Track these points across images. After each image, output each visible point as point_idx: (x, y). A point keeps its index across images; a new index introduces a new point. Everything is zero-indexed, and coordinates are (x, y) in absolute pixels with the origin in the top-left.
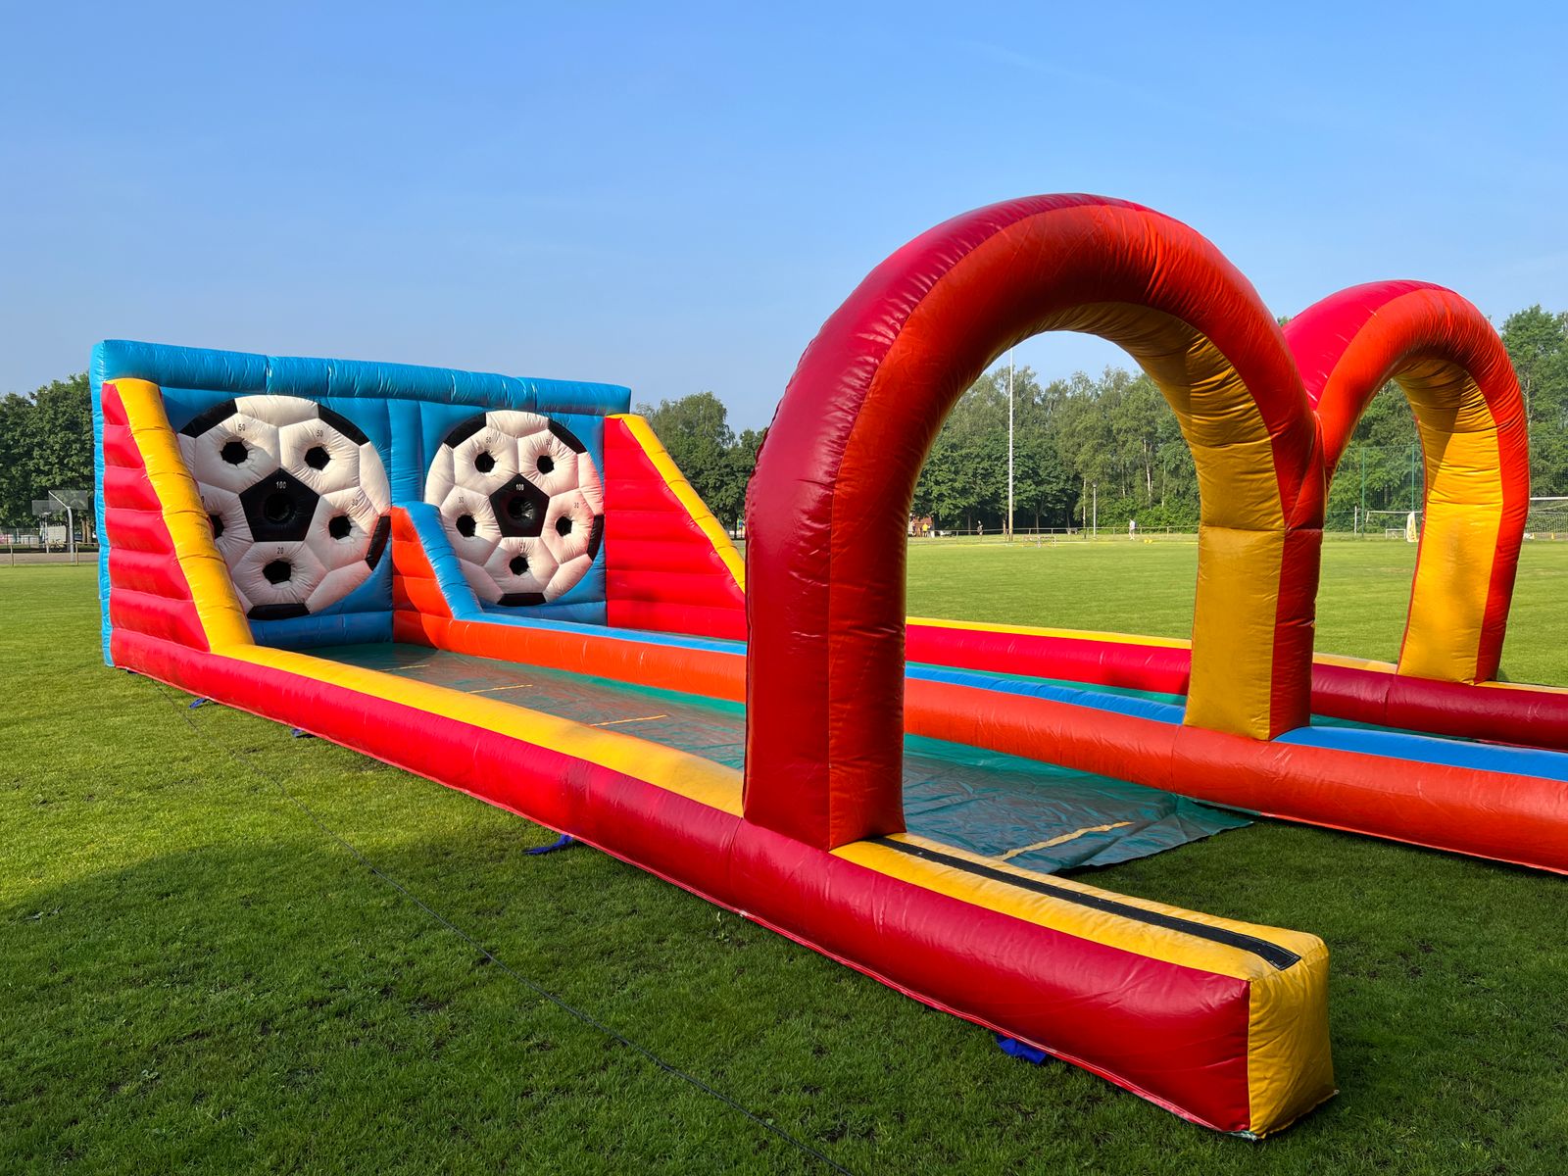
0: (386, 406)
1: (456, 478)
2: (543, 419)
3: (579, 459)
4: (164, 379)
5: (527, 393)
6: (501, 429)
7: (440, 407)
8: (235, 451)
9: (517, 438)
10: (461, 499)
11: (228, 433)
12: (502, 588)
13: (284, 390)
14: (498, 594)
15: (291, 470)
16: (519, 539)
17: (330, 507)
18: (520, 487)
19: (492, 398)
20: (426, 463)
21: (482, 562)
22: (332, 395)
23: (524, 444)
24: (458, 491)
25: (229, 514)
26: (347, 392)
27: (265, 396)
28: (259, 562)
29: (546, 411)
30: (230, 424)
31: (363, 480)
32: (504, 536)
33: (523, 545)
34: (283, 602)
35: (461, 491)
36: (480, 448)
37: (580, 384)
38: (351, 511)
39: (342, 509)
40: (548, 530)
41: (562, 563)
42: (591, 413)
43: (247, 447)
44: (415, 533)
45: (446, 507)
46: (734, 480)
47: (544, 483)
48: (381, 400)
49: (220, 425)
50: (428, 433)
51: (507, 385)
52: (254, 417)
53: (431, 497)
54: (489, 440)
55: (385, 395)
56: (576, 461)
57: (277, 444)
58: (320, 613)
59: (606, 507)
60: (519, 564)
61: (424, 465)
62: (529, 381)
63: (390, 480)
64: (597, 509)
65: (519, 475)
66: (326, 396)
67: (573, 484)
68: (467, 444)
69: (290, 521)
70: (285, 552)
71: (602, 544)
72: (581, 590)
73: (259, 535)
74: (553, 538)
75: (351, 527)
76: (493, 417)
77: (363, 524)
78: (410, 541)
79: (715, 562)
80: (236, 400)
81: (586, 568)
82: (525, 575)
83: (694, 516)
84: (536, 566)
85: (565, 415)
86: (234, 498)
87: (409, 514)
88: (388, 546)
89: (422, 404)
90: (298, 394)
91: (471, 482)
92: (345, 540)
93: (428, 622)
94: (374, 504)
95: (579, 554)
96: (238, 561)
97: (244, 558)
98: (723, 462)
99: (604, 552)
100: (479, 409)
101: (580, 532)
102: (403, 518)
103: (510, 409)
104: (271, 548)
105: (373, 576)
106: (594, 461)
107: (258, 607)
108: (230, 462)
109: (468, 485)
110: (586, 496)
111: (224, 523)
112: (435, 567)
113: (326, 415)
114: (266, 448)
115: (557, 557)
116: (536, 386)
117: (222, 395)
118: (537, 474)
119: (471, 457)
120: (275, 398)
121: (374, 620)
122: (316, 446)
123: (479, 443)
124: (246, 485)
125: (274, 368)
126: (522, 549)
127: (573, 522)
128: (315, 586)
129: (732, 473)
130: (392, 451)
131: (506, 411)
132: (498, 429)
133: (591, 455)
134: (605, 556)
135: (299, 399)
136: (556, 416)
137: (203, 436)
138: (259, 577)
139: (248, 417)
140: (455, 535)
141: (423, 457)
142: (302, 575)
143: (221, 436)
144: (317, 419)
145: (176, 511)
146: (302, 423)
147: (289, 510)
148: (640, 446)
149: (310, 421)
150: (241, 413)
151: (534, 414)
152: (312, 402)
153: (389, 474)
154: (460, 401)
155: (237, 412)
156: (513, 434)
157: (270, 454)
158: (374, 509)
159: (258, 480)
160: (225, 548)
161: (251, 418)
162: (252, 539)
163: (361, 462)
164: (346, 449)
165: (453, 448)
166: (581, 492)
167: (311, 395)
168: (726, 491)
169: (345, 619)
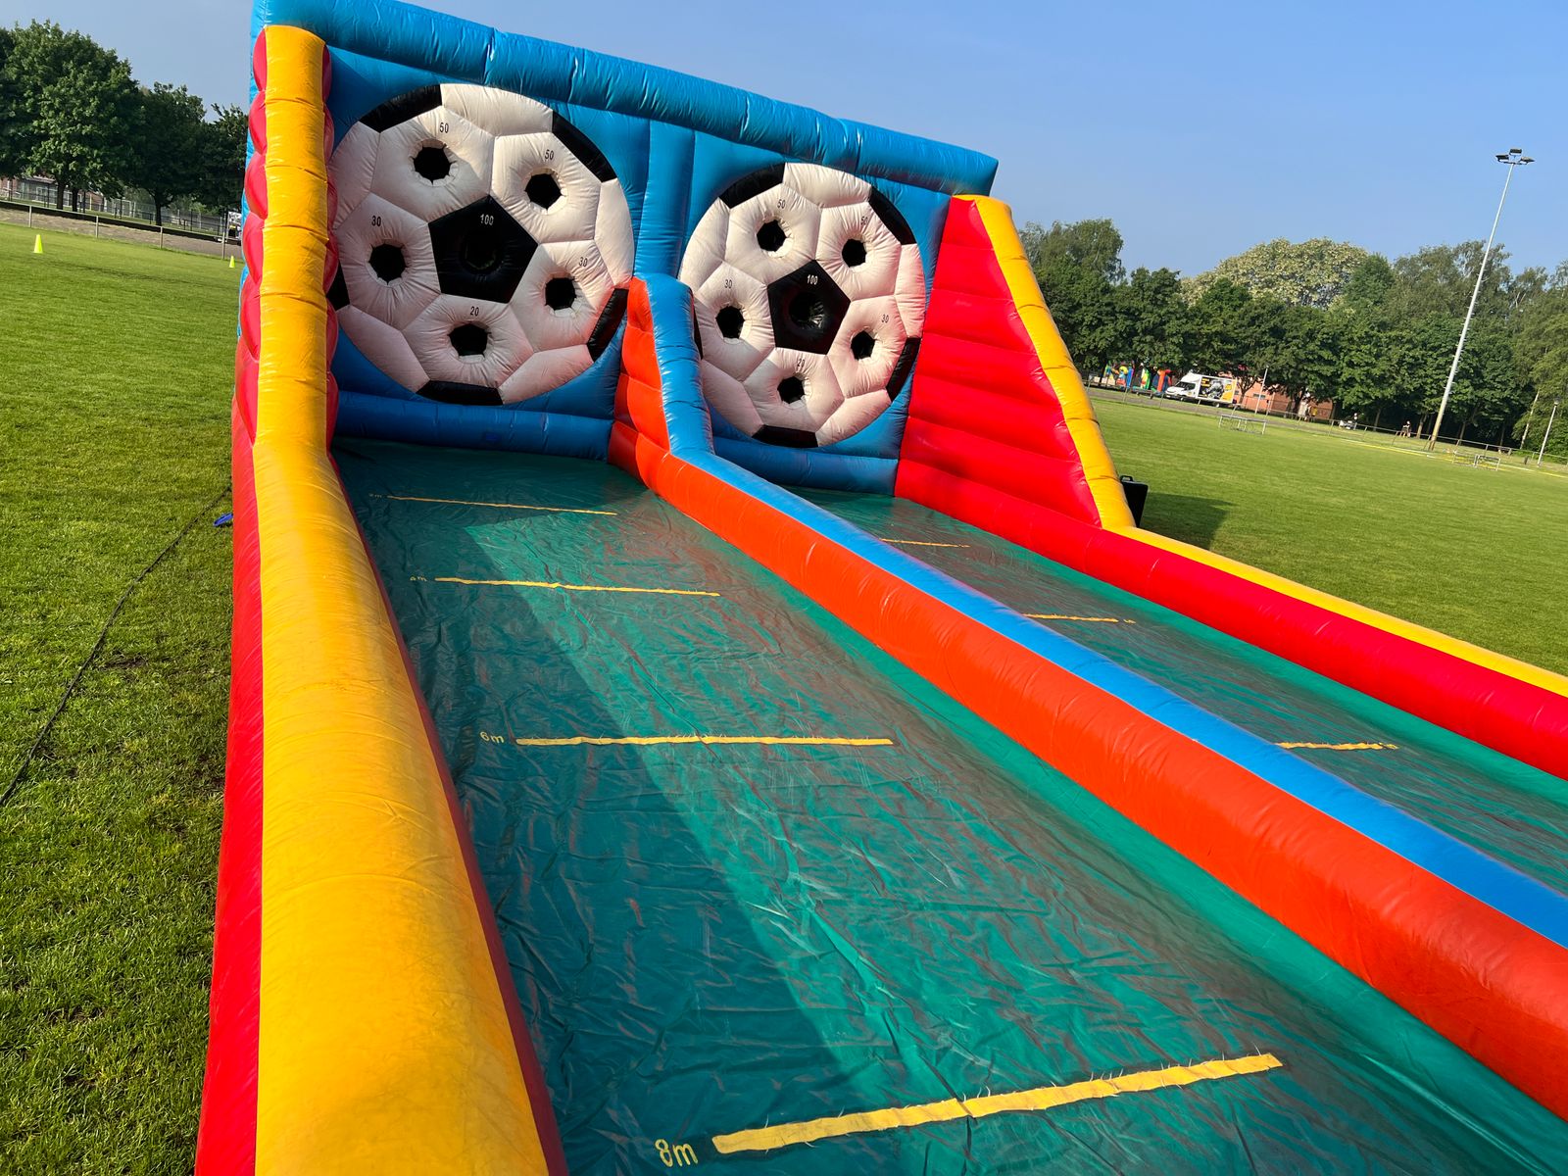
0: (647, 132)
1: (727, 252)
2: (863, 186)
3: (903, 253)
4: (344, 37)
5: (848, 143)
6: (801, 190)
7: (722, 144)
8: (433, 161)
9: (822, 207)
10: (729, 284)
11: (423, 133)
12: (762, 416)
13: (508, 83)
14: (755, 423)
15: (503, 201)
16: (797, 353)
17: (550, 263)
18: (813, 280)
19: (798, 143)
20: (690, 223)
21: (741, 375)
22: (574, 102)
23: (828, 216)
24: (727, 271)
25: (412, 248)
26: (595, 100)
27: (481, 87)
28: (445, 321)
29: (870, 175)
30: (429, 121)
31: (599, 232)
32: (777, 346)
33: (801, 362)
34: (470, 381)
35: (731, 273)
36: (768, 213)
37: (927, 142)
38: (577, 273)
39: (564, 269)
40: (839, 347)
41: (850, 396)
42: (934, 187)
43: (450, 158)
44: (650, 319)
45: (705, 292)
46: (1113, 321)
47: (847, 279)
48: (642, 121)
49: (415, 119)
50: (700, 180)
51: (821, 127)
52: (462, 115)
53: (687, 275)
54: (782, 204)
55: (649, 113)
56: (896, 256)
57: (489, 160)
58: (517, 405)
59: (925, 329)
60: (791, 388)
61: (686, 226)
62: (855, 126)
63: (636, 239)
64: (912, 329)
65: (814, 262)
66: (566, 101)
67: (886, 288)
68: (751, 203)
69: (494, 274)
70: (480, 315)
71: (909, 379)
72: (863, 439)
73: (448, 286)
74: (843, 360)
75: (575, 296)
76: (794, 171)
77: (592, 294)
78: (643, 329)
79: (1059, 437)
80: (442, 86)
81: (880, 410)
82: (796, 405)
83: (1044, 363)
84: (814, 394)
85: (896, 185)
86: (421, 226)
87: (649, 292)
88: (620, 330)
89: (696, 132)
90: (529, 90)
91: (746, 261)
92: (565, 313)
93: (643, 448)
94: (610, 269)
95: (875, 388)
96: (417, 312)
97: (424, 312)
98: (1106, 299)
99: (910, 391)
100: (776, 156)
101: (882, 358)
102: (641, 295)
103: (821, 164)
104: (462, 306)
105: (592, 369)
106: (923, 260)
107: (436, 382)
108: (424, 175)
109: (743, 263)
110: (901, 307)
111: (406, 260)
112: (664, 372)
113: (564, 130)
114: (473, 164)
115: (844, 389)
116: (863, 135)
117: (424, 76)
118: (840, 264)
119: (753, 225)
120: (494, 92)
121: (587, 427)
122: (543, 172)
123: (767, 208)
124: (439, 211)
125: (499, 48)
126: (799, 368)
127: (876, 343)
128: (514, 368)
129: (1113, 313)
130: (646, 197)
131: (813, 165)
132: (797, 191)
133: (920, 249)
134: (910, 397)
135: (529, 99)
136: (883, 185)
137: (390, 132)
138: (442, 342)
139: (454, 114)
140: (712, 332)
141: (687, 214)
142: (501, 349)
143: (415, 136)
144: (549, 133)
145: (285, 223)
146: (527, 135)
147: (494, 257)
148: (991, 246)
149: (538, 135)
150: (446, 107)
151: (852, 176)
152: (545, 107)
153: (636, 230)
154: (752, 140)
155: (441, 104)
156: (817, 202)
157: (478, 173)
158: (609, 276)
159: (458, 206)
160: (401, 294)
161: (459, 117)
162: (439, 288)
163: (600, 206)
164: (584, 185)
165: (731, 207)
166: (895, 300)
167: (545, 97)
168: (1101, 333)
169: (549, 421)
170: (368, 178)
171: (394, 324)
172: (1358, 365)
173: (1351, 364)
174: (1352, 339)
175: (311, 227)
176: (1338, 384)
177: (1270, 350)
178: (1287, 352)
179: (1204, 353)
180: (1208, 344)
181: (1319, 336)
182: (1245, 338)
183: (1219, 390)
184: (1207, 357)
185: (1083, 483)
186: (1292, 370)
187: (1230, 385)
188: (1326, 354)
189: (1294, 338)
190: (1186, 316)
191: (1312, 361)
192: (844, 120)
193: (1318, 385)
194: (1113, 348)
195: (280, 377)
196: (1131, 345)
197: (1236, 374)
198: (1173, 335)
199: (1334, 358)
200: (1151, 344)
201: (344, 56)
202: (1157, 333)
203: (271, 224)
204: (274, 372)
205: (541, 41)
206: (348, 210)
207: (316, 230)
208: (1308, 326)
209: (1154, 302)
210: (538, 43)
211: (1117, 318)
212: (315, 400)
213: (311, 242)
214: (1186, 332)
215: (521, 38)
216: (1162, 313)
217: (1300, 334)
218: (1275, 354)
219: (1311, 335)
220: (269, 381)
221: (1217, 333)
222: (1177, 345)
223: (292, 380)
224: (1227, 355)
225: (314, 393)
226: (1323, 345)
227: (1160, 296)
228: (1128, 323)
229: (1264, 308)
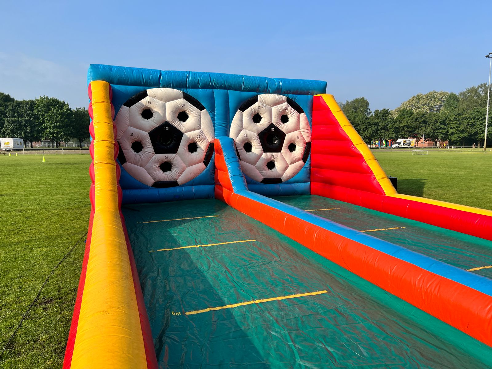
0: (213, 93)
1: (244, 126)
2: (284, 97)
3: (300, 116)
4: (115, 81)
5: (277, 85)
6: (264, 102)
7: (237, 92)
8: (147, 113)
9: (272, 107)
10: (246, 135)
11: (143, 105)
12: (263, 175)
13: (168, 85)
14: (260, 178)
15: (171, 122)
16: (271, 153)
17: (188, 139)
18: (272, 129)
19: (261, 88)
20: (231, 119)
21: (254, 163)
22: (189, 88)
23: (275, 109)
24: (244, 132)
25: (144, 141)
26: (195, 86)
27: (159, 88)
28: (157, 162)
29: (286, 94)
30: (144, 101)
31: (202, 126)
32: (264, 152)
33: (273, 156)
34: (168, 180)
35: (246, 132)
36: (255, 111)
37: (303, 80)
38: (197, 140)
39: (193, 140)
40: (284, 149)
41: (290, 164)
42: (307, 94)
43: (153, 112)
44: (222, 151)
45: (238, 139)
46: (370, 127)
47: (284, 127)
48: (211, 90)
49: (140, 101)
50: (232, 105)
51: (268, 82)
52: (154, 98)
53: (232, 135)
54: (259, 108)
55: (213, 87)
56: (299, 117)
57: (164, 110)
58: (184, 185)
59: (312, 139)
60: (271, 165)
61: (229, 120)
62: (278, 80)
63: (214, 127)
64: (308, 140)
65: (272, 124)
66: (186, 88)
67: (297, 128)
68: (249, 110)
69: (171, 145)
70: (168, 159)
71: (309, 156)
72: (297, 177)
73: (157, 151)
74: (286, 153)
75: (198, 148)
76: (261, 97)
77: (203, 146)
78: (220, 154)
79: (365, 167)
80: (147, 90)
81: (301, 167)
82: (273, 170)
83: (354, 143)
84: (279, 166)
85: (295, 95)
86: (146, 134)
87: (220, 143)
88: (213, 156)
89: (229, 91)
90: (174, 87)
91: (250, 128)
92: (195, 153)
93: (225, 192)
94: (207, 137)
95: (298, 160)
96: (148, 161)
97: (150, 161)
98: (367, 121)
99: (310, 159)
100: (255, 93)
101: (299, 150)
102: (218, 144)
103: (269, 93)
104: (162, 156)
105: (206, 170)
106: (307, 117)
107: (157, 182)
108: (145, 118)
109: (249, 128)
110: (303, 133)
111: (143, 145)
112: (229, 167)
113: (187, 97)
114: (160, 112)
115: (288, 162)
116: (281, 82)
117: (141, 88)
118: (281, 123)
119: (251, 116)
120: (164, 89)
121: (207, 188)
122: (182, 111)
123: (254, 110)
124: (151, 128)
125: (163, 76)
126: (272, 158)
127: (296, 146)
128: (181, 173)
129: (370, 125)
130: (215, 113)
131: (267, 94)
132: (263, 103)
133: (306, 114)
134: (311, 161)
135: (174, 89)
136: (290, 96)
137: (133, 107)
138: (157, 169)
139: (152, 98)
140: (243, 152)
141: (229, 116)
142: (176, 168)
143: (140, 107)
144: (182, 99)
145: (100, 140)
146: (176, 100)
147: (170, 140)
148: (329, 109)
149: (179, 100)
150: (149, 96)
151: (280, 95)
152: (180, 91)
153: (214, 124)
154: (246, 90)
155: (147, 96)
156: (270, 105)
157: (162, 114)
158: (207, 140)
159: (157, 126)
160: (142, 156)
161: (153, 98)
162: (154, 152)
163: (201, 118)
164: (195, 113)
165: (243, 112)
166: (300, 131)
167: (179, 88)
168: (368, 131)
169: (194, 188)
170: (128, 122)
171: (141, 166)
172: (454, 128)
173: (451, 128)
174: (450, 120)
175: (109, 140)
176: (448, 135)
177: (423, 128)
178: (429, 128)
179: (402, 133)
180: (403, 129)
181: (439, 121)
182: (414, 126)
183: (409, 143)
184: (403, 133)
185: (376, 181)
186: (432, 133)
187: (413, 141)
188: (442, 126)
189: (431, 123)
190: (394, 122)
191: (438, 129)
192: (274, 78)
193: (442, 136)
194: (372, 136)
195: (101, 189)
196: (378, 134)
197: (414, 137)
198: (391, 129)
199: (445, 127)
200: (384, 133)
201: (116, 87)
202: (386, 128)
203: (96, 141)
204: (100, 188)
205: (176, 71)
206: (123, 133)
207: (110, 140)
208: (435, 118)
209: (383, 119)
210: (175, 72)
211: (372, 126)
212: (114, 195)
213: (109, 145)
214: (395, 127)
215: (170, 71)
216: (386, 122)
217: (433, 121)
218: (426, 129)
219: (436, 121)
220: (98, 191)
221: (405, 126)
222: (393, 131)
223: (106, 190)
224: (410, 132)
225: (113, 193)
226: (441, 124)
227: (384, 117)
228: (375, 127)
229: (419, 115)
